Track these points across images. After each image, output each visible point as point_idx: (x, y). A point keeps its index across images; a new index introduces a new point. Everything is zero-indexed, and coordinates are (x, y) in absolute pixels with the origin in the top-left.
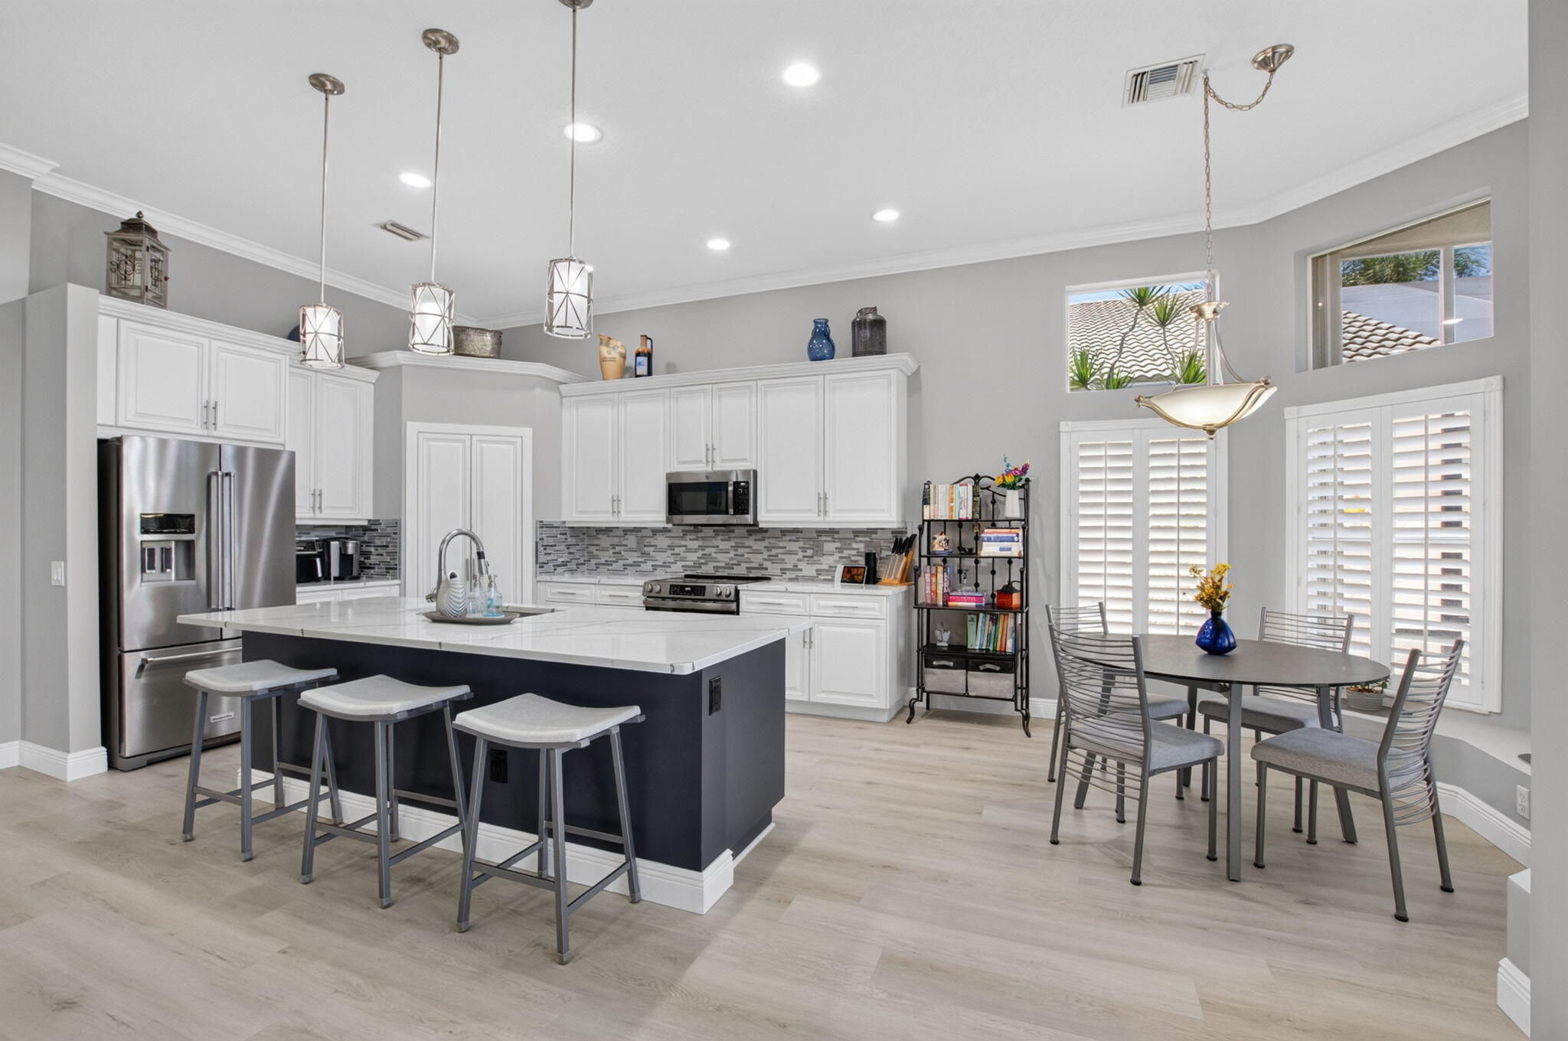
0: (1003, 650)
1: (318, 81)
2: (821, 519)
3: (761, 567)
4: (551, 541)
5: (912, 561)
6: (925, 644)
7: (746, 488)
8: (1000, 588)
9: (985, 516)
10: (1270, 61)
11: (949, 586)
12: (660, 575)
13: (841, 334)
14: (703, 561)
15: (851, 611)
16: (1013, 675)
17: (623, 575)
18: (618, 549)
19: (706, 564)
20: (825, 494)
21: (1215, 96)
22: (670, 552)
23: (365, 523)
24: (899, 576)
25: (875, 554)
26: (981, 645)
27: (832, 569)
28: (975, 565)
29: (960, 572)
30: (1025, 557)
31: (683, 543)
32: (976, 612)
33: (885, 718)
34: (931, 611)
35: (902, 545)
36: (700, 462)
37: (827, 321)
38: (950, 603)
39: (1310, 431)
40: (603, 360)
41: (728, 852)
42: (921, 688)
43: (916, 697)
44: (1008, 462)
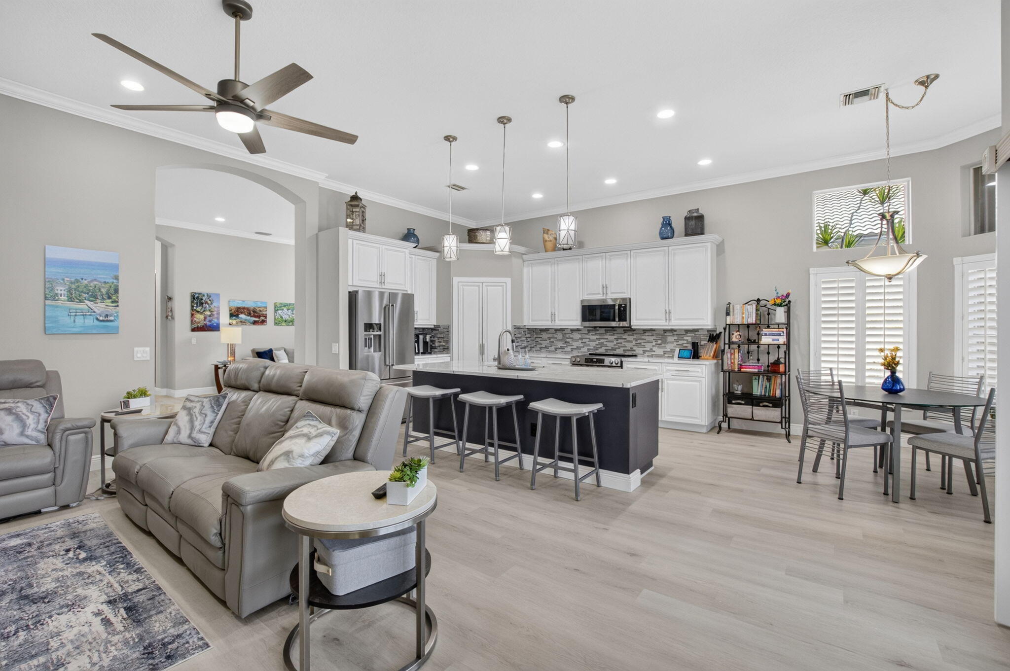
0: (774, 395)
1: (447, 138)
2: (667, 324)
3: (632, 350)
4: (519, 335)
5: (719, 347)
6: (727, 392)
7: (625, 307)
8: (772, 362)
9: (763, 321)
10: (926, 82)
11: (742, 360)
12: (575, 353)
13: (678, 224)
14: (599, 346)
15: (685, 373)
16: (780, 409)
17: (556, 353)
18: (552, 340)
19: (601, 348)
20: (670, 310)
21: (892, 103)
22: (580, 341)
23: (433, 327)
24: (712, 354)
25: (697, 343)
26: (761, 392)
27: (673, 351)
28: (757, 349)
29: (748, 352)
30: (788, 345)
31: (588, 336)
32: (757, 374)
33: (705, 430)
34: (731, 373)
35: (714, 338)
36: (599, 294)
37: (670, 217)
38: (742, 370)
39: (970, 271)
40: (545, 241)
41: (638, 471)
42: (725, 415)
43: (722, 420)
44: (777, 291)
